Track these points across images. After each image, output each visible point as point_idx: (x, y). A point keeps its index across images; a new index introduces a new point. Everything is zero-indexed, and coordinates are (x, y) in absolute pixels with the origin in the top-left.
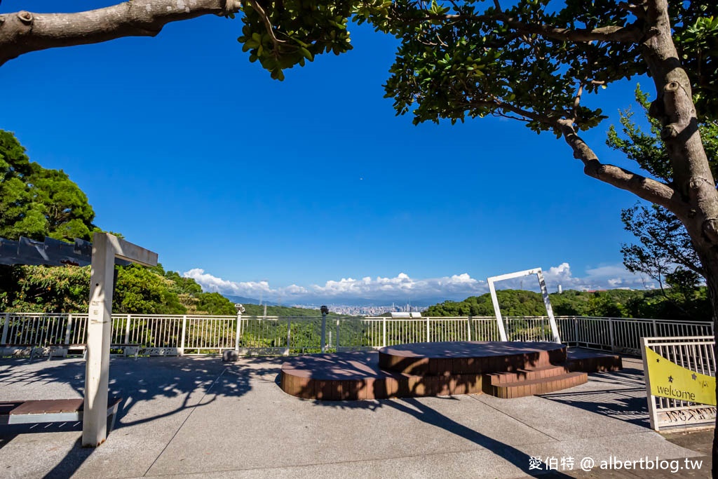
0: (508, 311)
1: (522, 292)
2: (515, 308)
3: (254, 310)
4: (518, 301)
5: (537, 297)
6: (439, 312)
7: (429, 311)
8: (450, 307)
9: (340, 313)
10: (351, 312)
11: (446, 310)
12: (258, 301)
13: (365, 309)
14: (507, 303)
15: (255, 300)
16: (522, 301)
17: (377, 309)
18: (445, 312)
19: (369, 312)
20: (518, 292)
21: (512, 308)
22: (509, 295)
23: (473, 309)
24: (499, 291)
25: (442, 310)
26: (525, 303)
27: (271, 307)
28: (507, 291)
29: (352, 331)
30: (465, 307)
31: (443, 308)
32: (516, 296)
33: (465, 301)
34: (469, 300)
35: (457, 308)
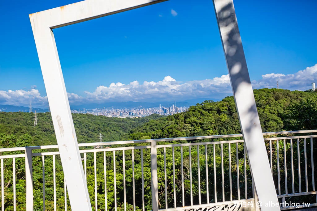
0: (264, 108)
1: (277, 90)
2: (270, 106)
3: (24, 117)
4: (273, 99)
5: (291, 94)
6: (199, 111)
7: (189, 111)
8: (209, 107)
9: (109, 116)
10: (121, 114)
11: (205, 110)
12: (28, 108)
13: (134, 111)
14: (263, 102)
15: (22, 108)
16: (277, 99)
17: (145, 111)
18: (204, 112)
19: (138, 114)
20: (273, 91)
21: (267, 107)
22: (265, 94)
23: (231, 108)
24: (256, 90)
25: (201, 110)
26: (280, 101)
27: (41, 114)
28: (263, 90)
29: (121, 132)
30: (223, 106)
31: (202, 108)
32: (271, 95)
33: (223, 100)
34: (227, 99)
35: (215, 107)
